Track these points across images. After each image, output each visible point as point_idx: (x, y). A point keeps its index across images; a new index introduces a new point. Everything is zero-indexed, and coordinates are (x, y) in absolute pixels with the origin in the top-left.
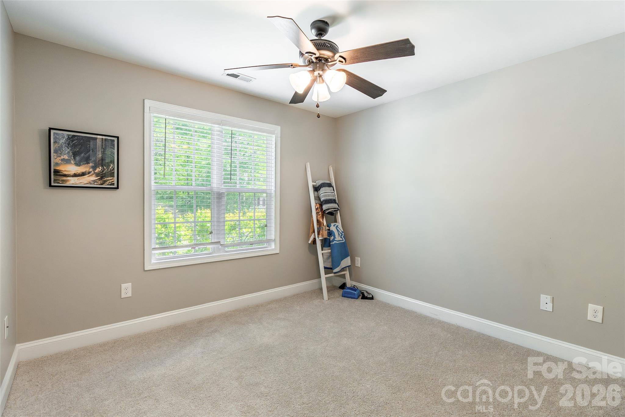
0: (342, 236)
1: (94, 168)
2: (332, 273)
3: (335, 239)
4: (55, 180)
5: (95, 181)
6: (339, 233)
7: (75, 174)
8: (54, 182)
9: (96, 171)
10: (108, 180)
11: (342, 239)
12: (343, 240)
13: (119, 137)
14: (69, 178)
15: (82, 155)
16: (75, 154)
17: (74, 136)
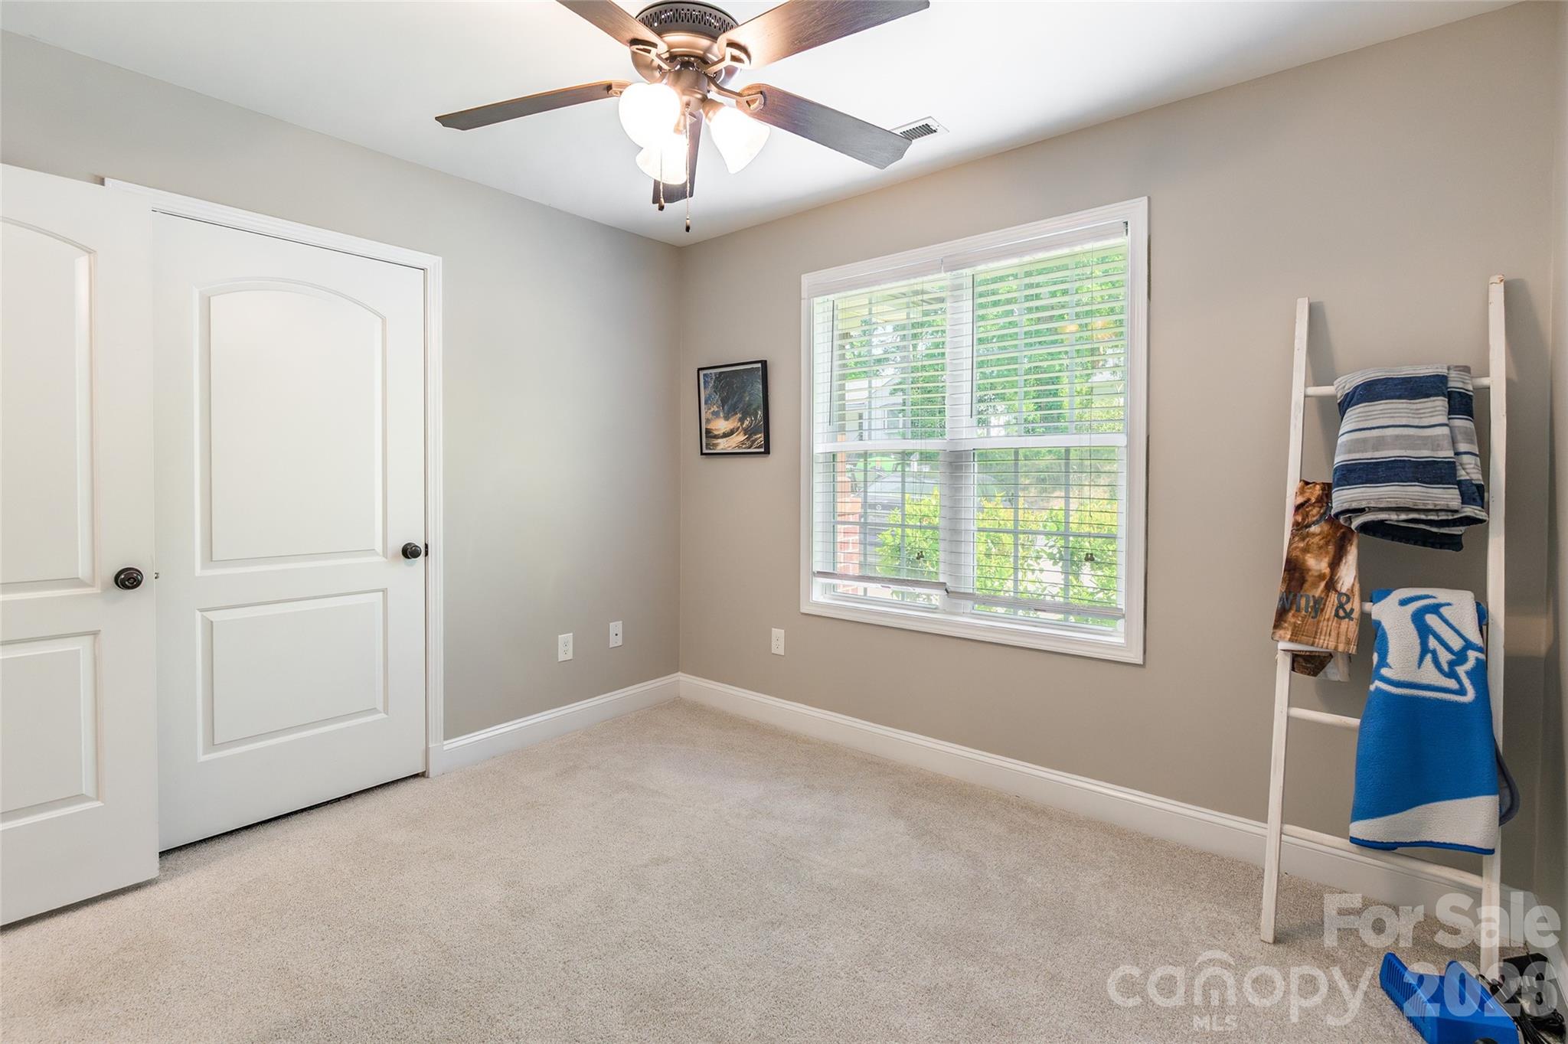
0: (1461, 670)
1: (742, 420)
2: (1344, 838)
3: (1384, 671)
4: (707, 445)
5: (743, 443)
6: (1433, 643)
7: (724, 433)
8: (707, 448)
9: (744, 426)
10: (756, 440)
11: (1452, 684)
12: (1462, 691)
13: (766, 361)
14: (720, 441)
15: (730, 402)
16: (724, 402)
17: (721, 373)
